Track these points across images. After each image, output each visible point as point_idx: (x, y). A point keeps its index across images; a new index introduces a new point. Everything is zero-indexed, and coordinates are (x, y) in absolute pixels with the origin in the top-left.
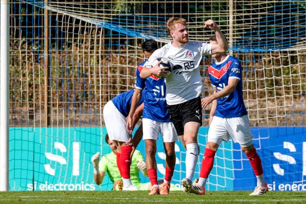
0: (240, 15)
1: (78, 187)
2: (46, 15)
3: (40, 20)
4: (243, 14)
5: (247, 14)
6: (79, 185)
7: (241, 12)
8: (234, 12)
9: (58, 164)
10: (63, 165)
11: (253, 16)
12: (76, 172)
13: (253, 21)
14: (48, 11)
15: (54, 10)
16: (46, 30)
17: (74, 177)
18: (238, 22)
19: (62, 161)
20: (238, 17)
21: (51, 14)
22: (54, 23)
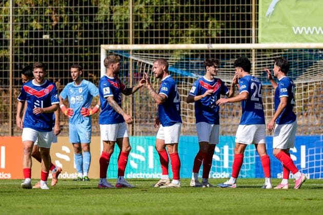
0: (259, 61)
1: (152, 176)
2: (131, 62)
3: (127, 66)
4: (262, 61)
5: (264, 61)
6: (153, 174)
7: (260, 60)
8: (255, 60)
9: (139, 160)
10: (143, 162)
11: (268, 63)
12: (151, 165)
13: (268, 66)
14: (133, 60)
15: (136, 59)
16: (131, 72)
17: (150, 169)
18: (258, 66)
19: (142, 158)
20: (258, 63)
21: (134, 61)
22: (135, 67)
